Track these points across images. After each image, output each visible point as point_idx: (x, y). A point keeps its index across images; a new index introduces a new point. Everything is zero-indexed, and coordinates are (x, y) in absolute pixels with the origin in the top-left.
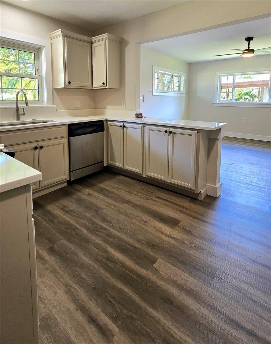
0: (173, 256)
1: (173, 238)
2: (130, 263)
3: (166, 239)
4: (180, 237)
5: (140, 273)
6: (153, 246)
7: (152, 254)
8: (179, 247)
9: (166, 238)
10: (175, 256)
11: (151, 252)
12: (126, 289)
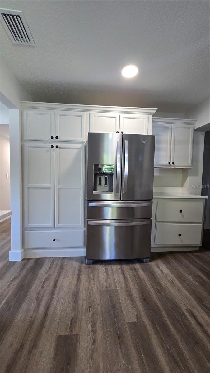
6: (119, 337)
11: (128, 333)
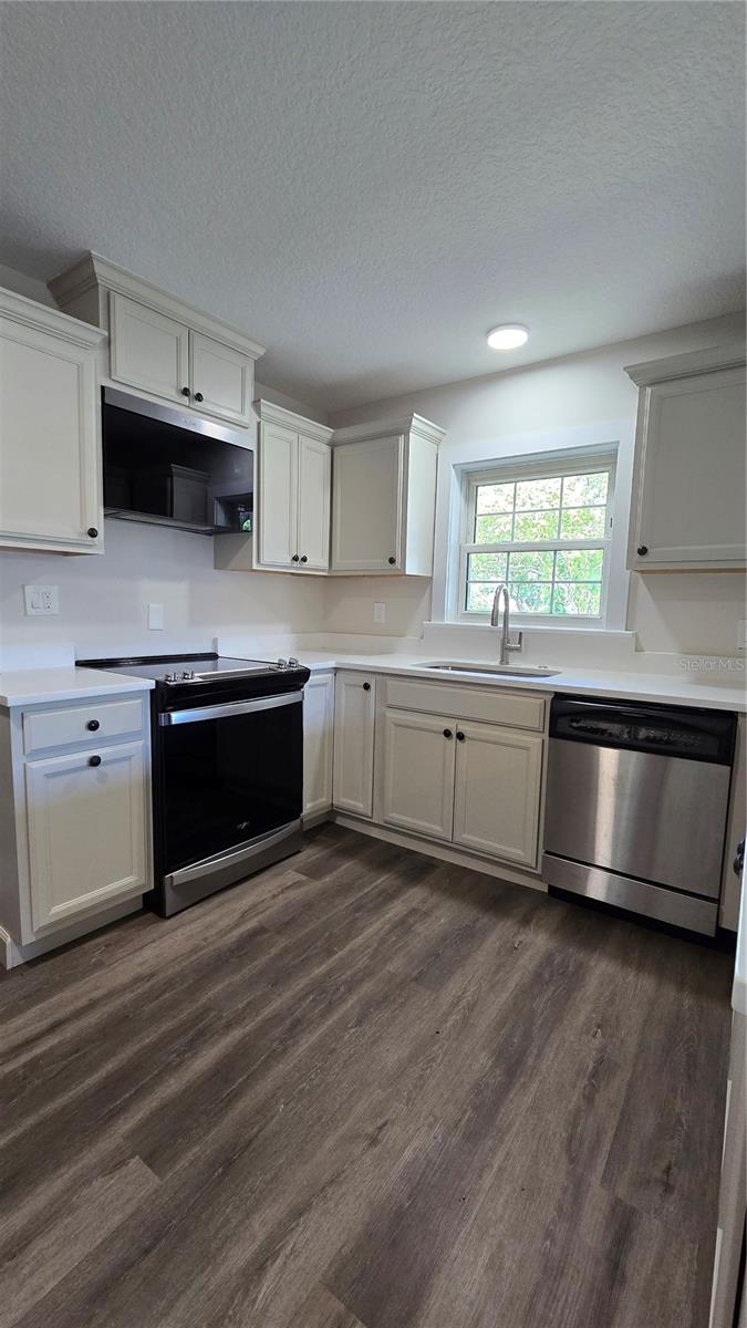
0: (157, 1240)
1: (258, 1267)
2: (172, 1086)
3: (256, 1226)
4: (265, 1310)
5: (127, 1115)
7: (190, 1155)
8: (195, 1286)
9: (264, 1223)
10: (154, 1252)
12: (92, 1080)
